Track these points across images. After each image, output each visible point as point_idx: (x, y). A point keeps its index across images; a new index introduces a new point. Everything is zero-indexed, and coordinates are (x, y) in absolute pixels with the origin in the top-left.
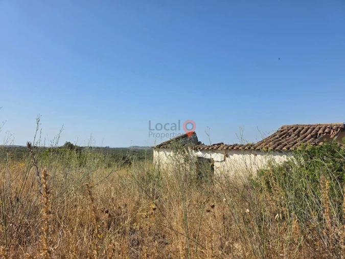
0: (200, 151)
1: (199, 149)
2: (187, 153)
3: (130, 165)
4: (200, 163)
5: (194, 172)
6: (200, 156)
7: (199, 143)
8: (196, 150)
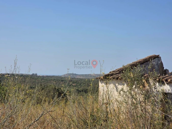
0: (167, 84)
1: (166, 80)
2: (147, 87)
3: (66, 102)
4: (167, 102)
5: (158, 115)
6: (167, 91)
7: (166, 72)
8: (162, 83)
